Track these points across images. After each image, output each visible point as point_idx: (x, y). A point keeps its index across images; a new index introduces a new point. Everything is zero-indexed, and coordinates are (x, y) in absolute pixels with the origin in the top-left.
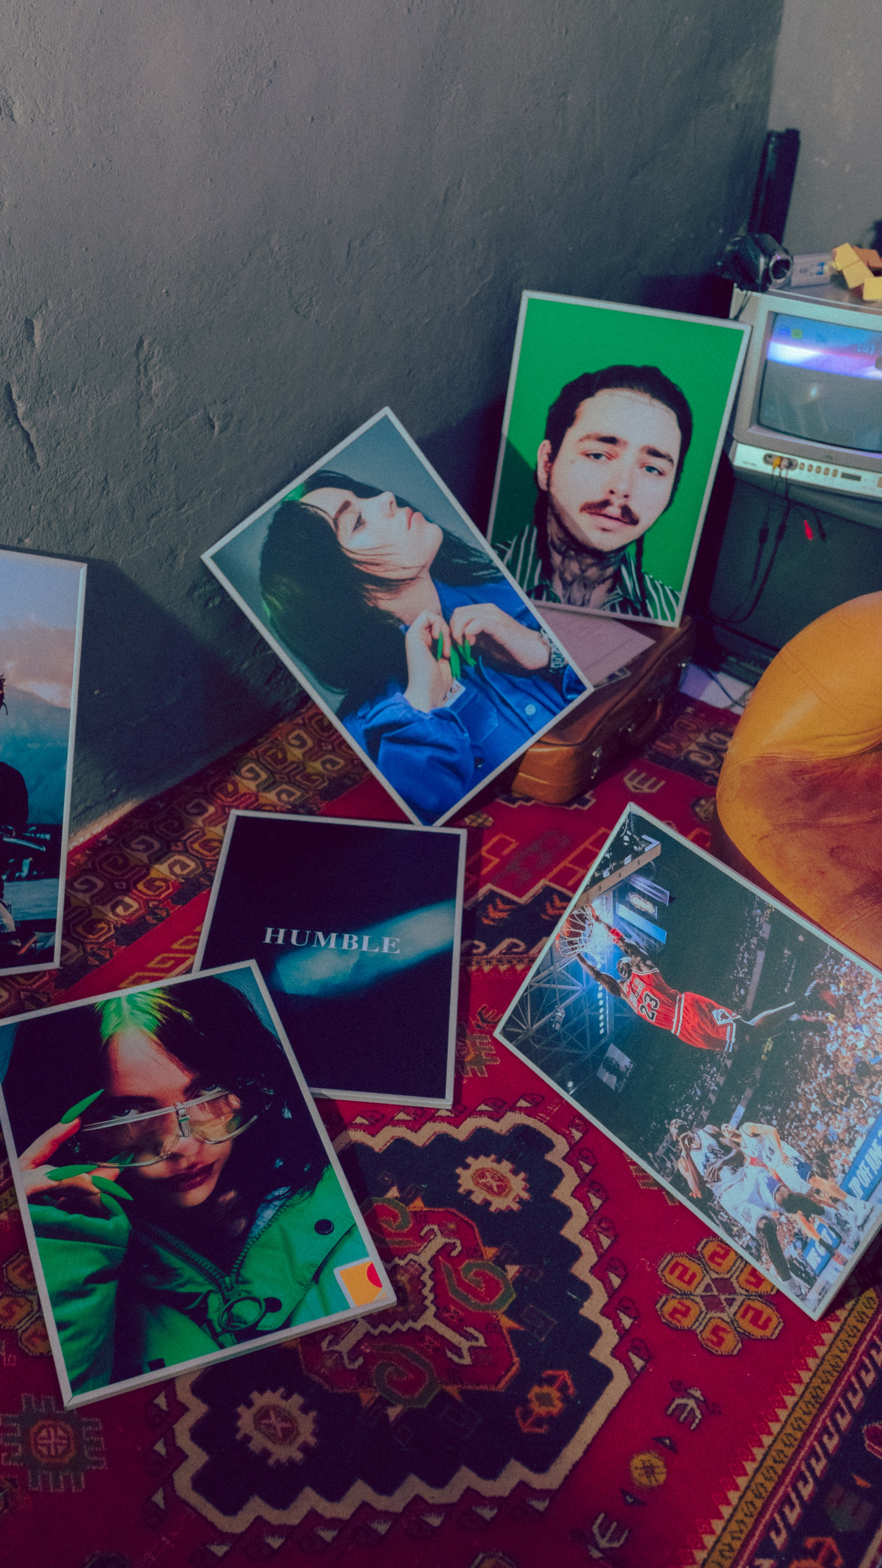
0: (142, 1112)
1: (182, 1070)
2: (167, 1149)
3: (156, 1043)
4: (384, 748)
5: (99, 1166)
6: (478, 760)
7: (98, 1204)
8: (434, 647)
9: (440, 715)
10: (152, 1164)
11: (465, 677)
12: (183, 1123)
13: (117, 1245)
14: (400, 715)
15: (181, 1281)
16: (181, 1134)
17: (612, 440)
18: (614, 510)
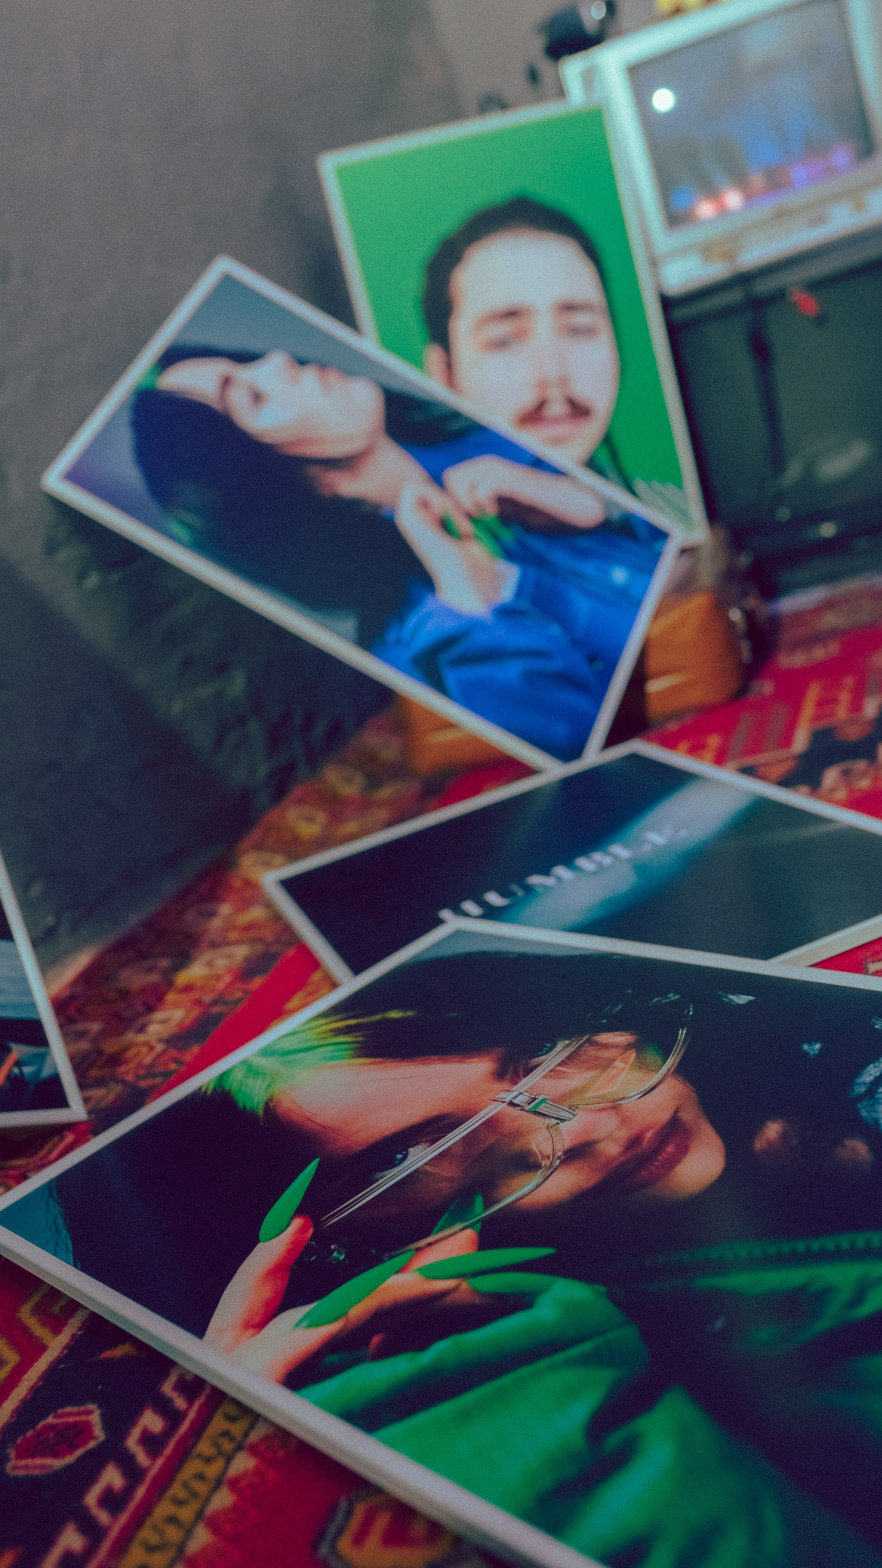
0: (433, 1142)
1: (460, 1061)
2: (548, 1151)
3: (371, 1064)
4: (451, 677)
5: (418, 1250)
6: (592, 658)
7: (477, 1301)
8: (445, 525)
9: (505, 612)
10: (538, 1186)
11: (509, 555)
12: (542, 1109)
13: (600, 1333)
14: (448, 626)
15: (844, 1296)
16: (554, 1121)
17: (512, 314)
18: (557, 408)
